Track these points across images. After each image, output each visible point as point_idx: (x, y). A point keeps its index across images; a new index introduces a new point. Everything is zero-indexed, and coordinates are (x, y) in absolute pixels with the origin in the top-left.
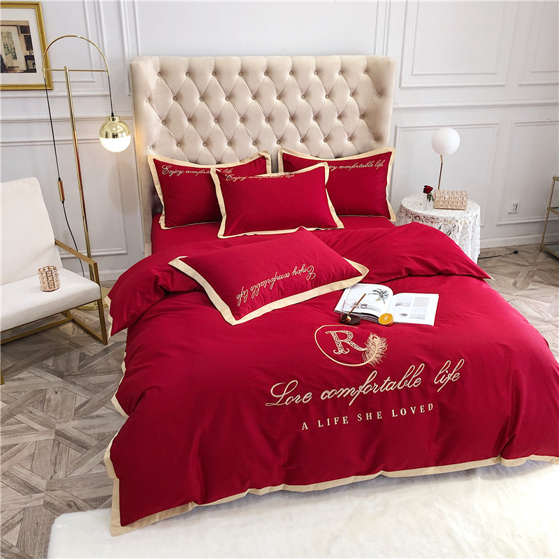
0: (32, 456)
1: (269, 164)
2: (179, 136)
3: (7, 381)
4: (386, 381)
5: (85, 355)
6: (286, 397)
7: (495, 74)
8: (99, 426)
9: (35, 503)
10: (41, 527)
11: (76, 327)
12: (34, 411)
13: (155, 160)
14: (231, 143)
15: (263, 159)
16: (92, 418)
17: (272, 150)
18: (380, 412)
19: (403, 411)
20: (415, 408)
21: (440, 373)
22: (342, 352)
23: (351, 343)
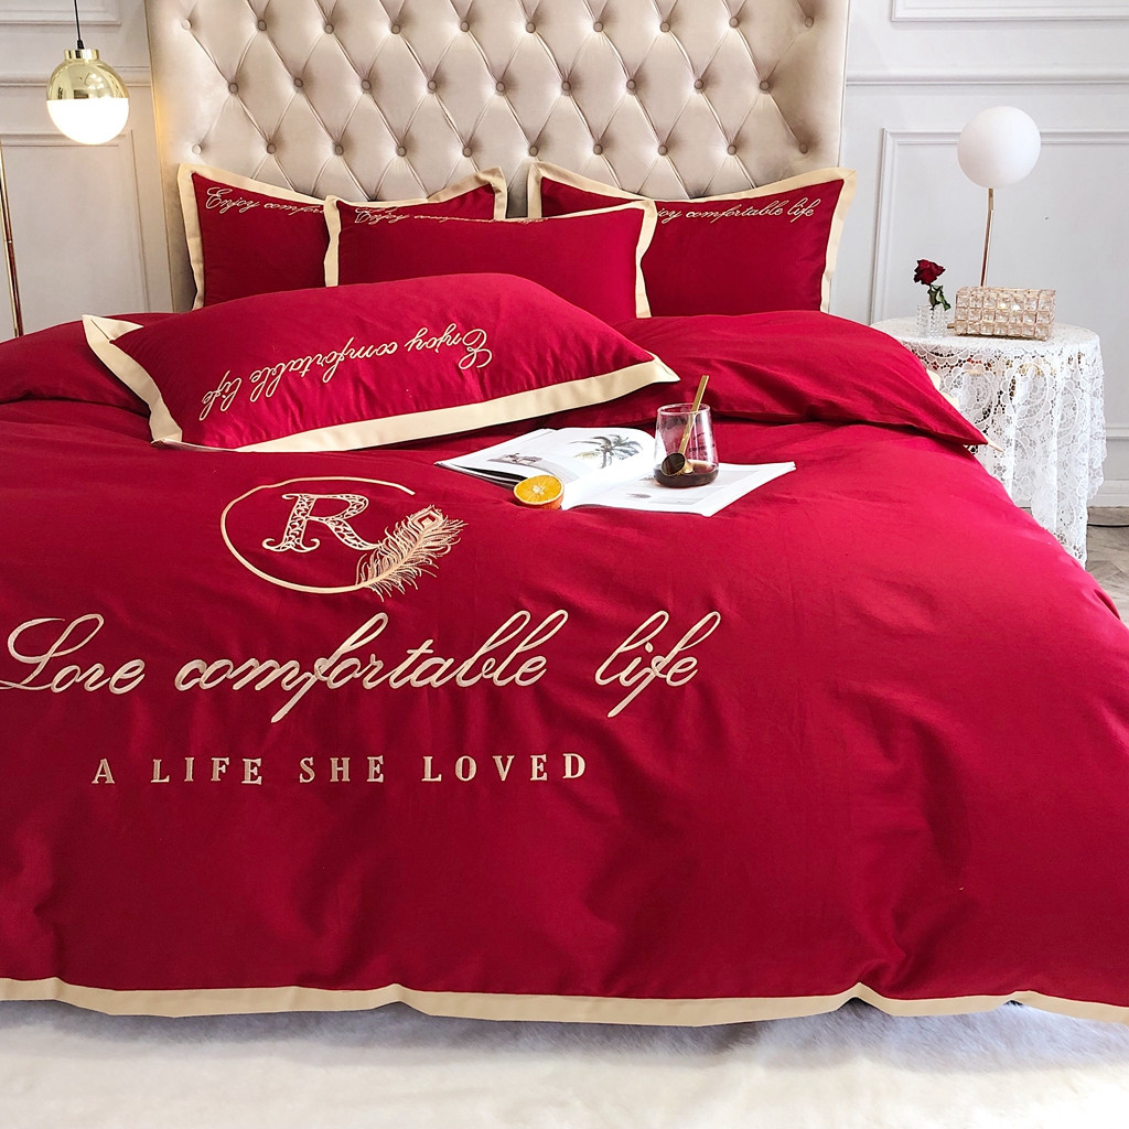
2: (271, 125)
4: (416, 654)
6: (54, 666)
13: (195, 176)
17: (512, 169)
18: (380, 758)
19: (466, 765)
20: (511, 758)
21: (622, 649)
22: (288, 547)
23: (340, 527)
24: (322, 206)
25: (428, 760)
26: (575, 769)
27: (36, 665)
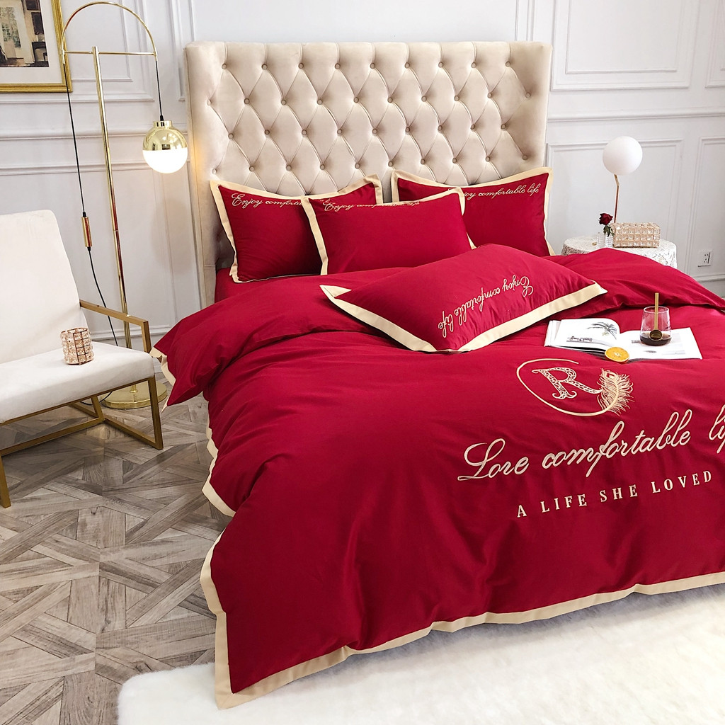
0: (67, 602)
1: (379, 194)
2: (253, 156)
3: (14, 502)
4: (639, 438)
5: (131, 463)
6: (489, 465)
7: (675, 71)
8: (168, 555)
9: (81, 669)
10: (96, 704)
11: (111, 430)
12: (63, 539)
13: (221, 188)
14: (325, 165)
15: (371, 186)
16: (156, 544)
17: (382, 174)
18: (634, 486)
19: (668, 483)
20: (685, 477)
21: (716, 423)
22: (565, 396)
25: (653, 483)
27: (480, 466)
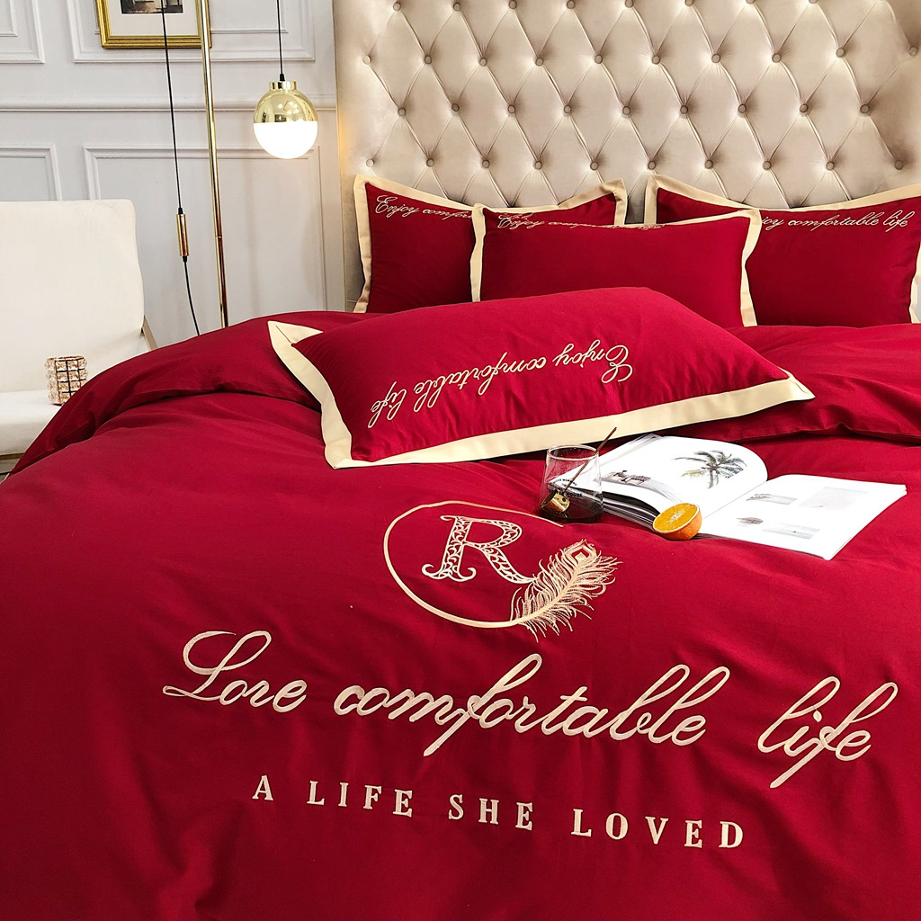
1: (621, 212)
2: (430, 142)
4: (568, 701)
6: (224, 679)
15: (610, 199)
17: (633, 181)
18: (530, 806)
19: (617, 822)
20: (664, 821)
21: (788, 715)
22: (446, 575)
23: (495, 555)
24: (470, 213)
25: (578, 813)
26: (732, 839)
27: (207, 677)
